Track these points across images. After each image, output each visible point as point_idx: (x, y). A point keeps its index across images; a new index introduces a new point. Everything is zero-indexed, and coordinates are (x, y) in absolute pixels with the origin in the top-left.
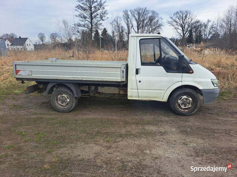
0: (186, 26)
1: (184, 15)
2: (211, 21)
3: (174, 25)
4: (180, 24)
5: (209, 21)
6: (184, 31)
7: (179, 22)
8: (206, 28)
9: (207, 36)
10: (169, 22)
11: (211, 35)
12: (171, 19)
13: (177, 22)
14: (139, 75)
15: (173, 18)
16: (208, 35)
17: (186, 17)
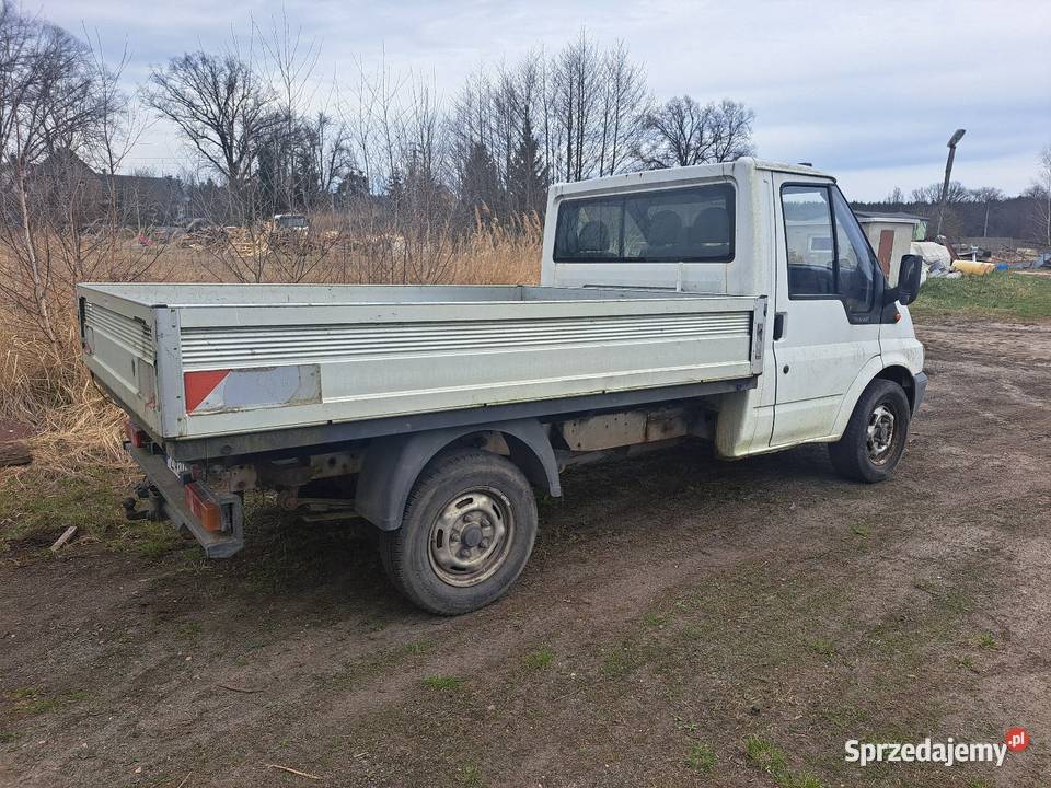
0: (238, 130)
1: (222, 78)
2: (332, 121)
3: (178, 118)
4: (206, 115)
5: (323, 121)
6: (230, 148)
7: (204, 108)
8: (317, 147)
9: (326, 183)
10: (153, 97)
11: (338, 180)
12: (162, 88)
13: (191, 105)
14: (781, 340)
15: (170, 82)
16: (327, 179)
17: (231, 87)
